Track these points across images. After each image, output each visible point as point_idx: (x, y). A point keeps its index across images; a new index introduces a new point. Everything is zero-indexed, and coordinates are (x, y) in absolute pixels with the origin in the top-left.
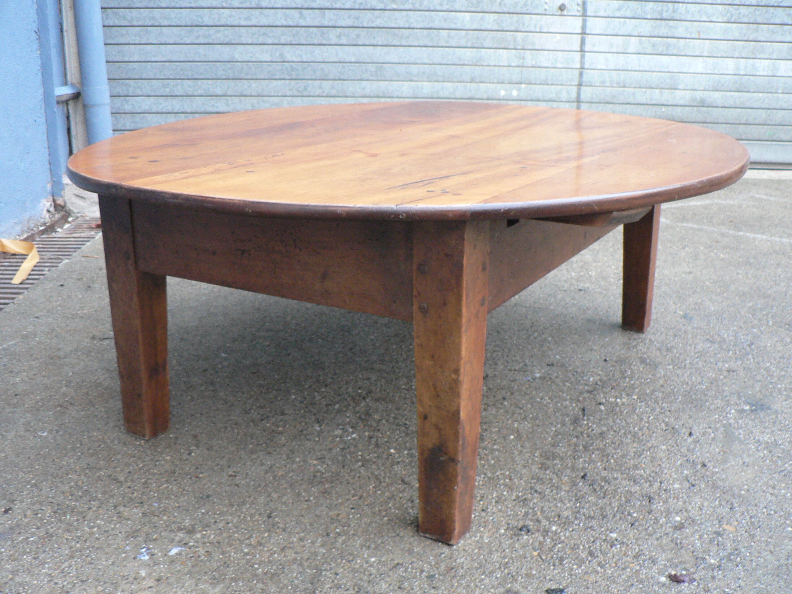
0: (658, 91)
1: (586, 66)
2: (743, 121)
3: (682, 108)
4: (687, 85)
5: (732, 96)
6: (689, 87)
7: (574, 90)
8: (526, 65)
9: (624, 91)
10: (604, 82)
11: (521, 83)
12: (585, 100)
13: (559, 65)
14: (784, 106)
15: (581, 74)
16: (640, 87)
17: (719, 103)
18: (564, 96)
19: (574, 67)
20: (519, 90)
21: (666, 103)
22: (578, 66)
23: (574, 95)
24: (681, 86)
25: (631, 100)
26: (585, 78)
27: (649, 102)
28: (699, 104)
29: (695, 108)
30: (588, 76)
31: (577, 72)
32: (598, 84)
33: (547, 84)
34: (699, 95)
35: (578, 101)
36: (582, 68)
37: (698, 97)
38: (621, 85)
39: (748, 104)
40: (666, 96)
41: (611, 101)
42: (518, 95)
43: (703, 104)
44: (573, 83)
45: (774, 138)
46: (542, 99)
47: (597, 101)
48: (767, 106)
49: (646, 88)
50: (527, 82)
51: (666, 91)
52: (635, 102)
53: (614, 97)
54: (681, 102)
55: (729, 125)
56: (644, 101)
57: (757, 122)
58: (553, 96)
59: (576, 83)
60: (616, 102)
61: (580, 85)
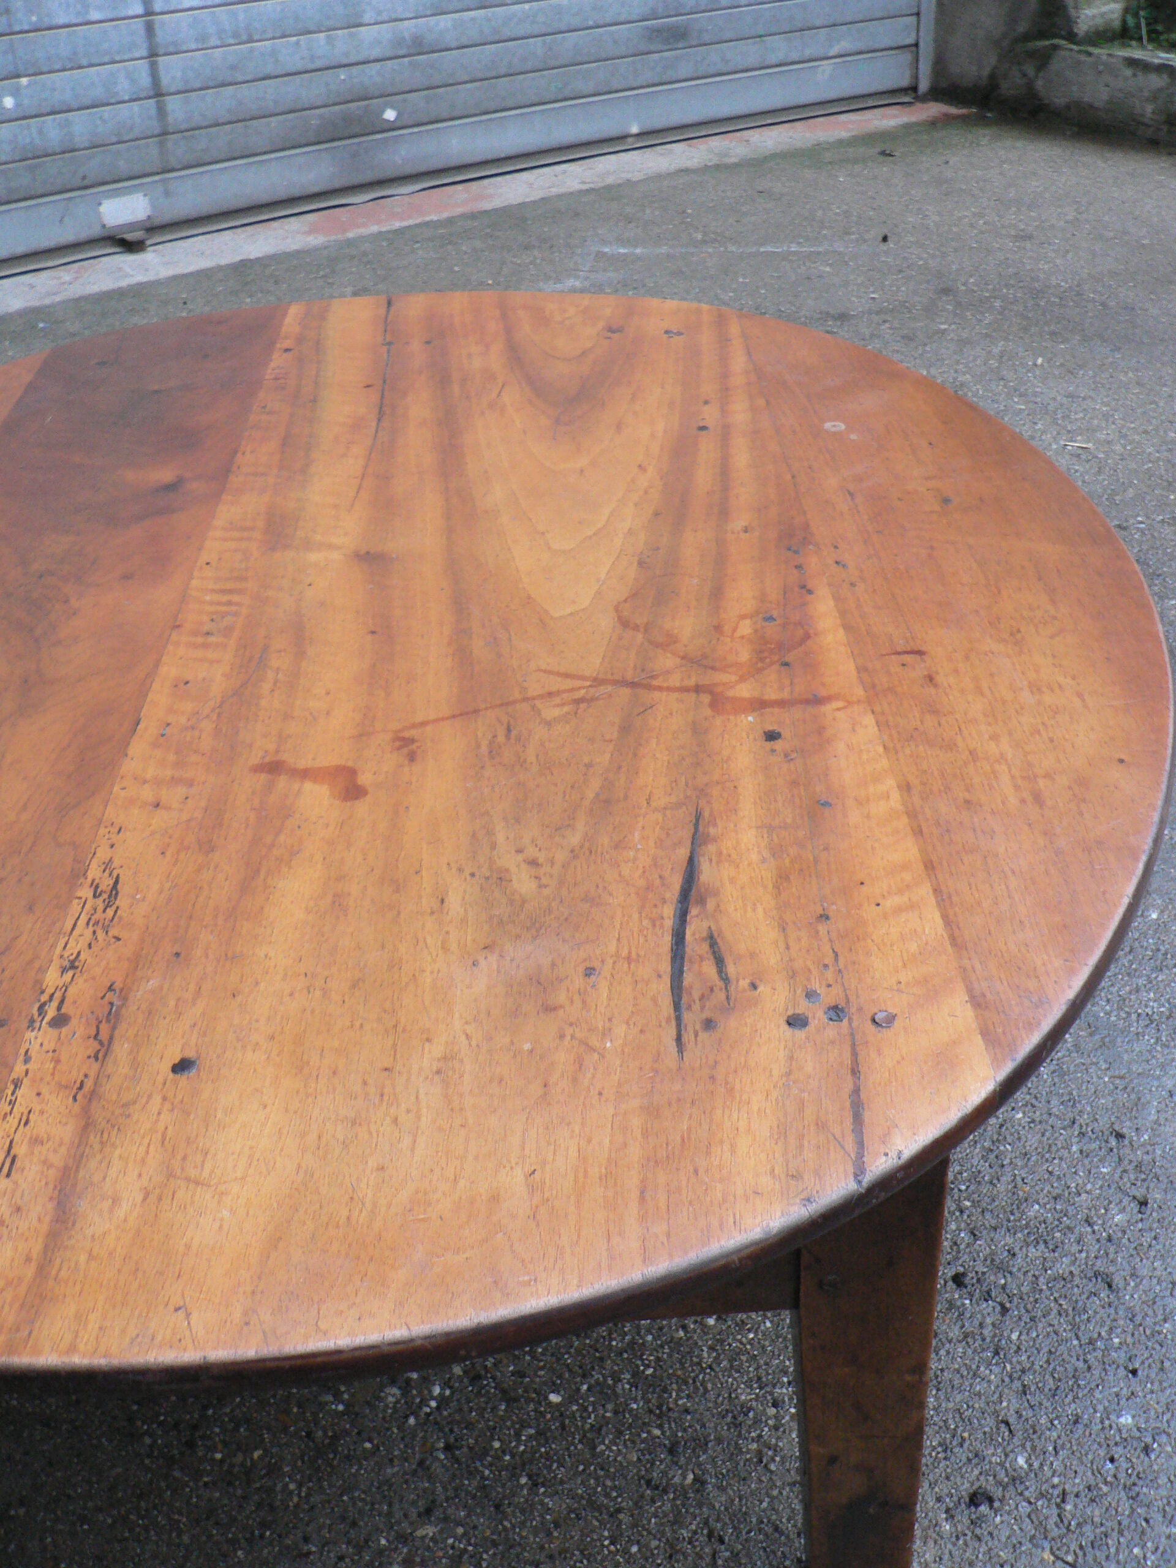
0: (322, 35)
1: (157, 7)
2: (503, 71)
3: (378, 65)
4: (379, 13)
5: (473, 19)
6: (385, 16)
7: (143, 65)
8: (17, 28)
9: (252, 50)
10: (203, 38)
11: (18, 76)
12: (172, 90)
13: (95, 15)
14: (576, 22)
15: (150, 29)
16: (283, 36)
17: (450, 39)
18: (124, 87)
19: (131, 13)
20: (16, 93)
21: (345, 61)
22: (139, 10)
23: (145, 81)
24: (368, 17)
25: (270, 69)
26: (161, 36)
27: (311, 66)
28: (412, 51)
29: (406, 60)
30: (168, 27)
31: (139, 25)
32: (193, 46)
33: (80, 67)
34: (408, 28)
35: (158, 93)
36: (149, 13)
37: (406, 35)
38: (244, 37)
39: (507, 33)
40: (341, 46)
41: (229, 79)
42: (18, 105)
43: (419, 47)
44: (137, 55)
45: (567, 92)
46: (75, 105)
47: (198, 85)
48: (544, 30)
49: (301, 35)
50: (31, 71)
51: (339, 32)
52: (279, 71)
53: (233, 68)
54: (376, 53)
55: (477, 84)
56: (300, 66)
57: (529, 65)
58: (98, 93)
59: (145, 53)
60: (240, 78)
61: (153, 54)
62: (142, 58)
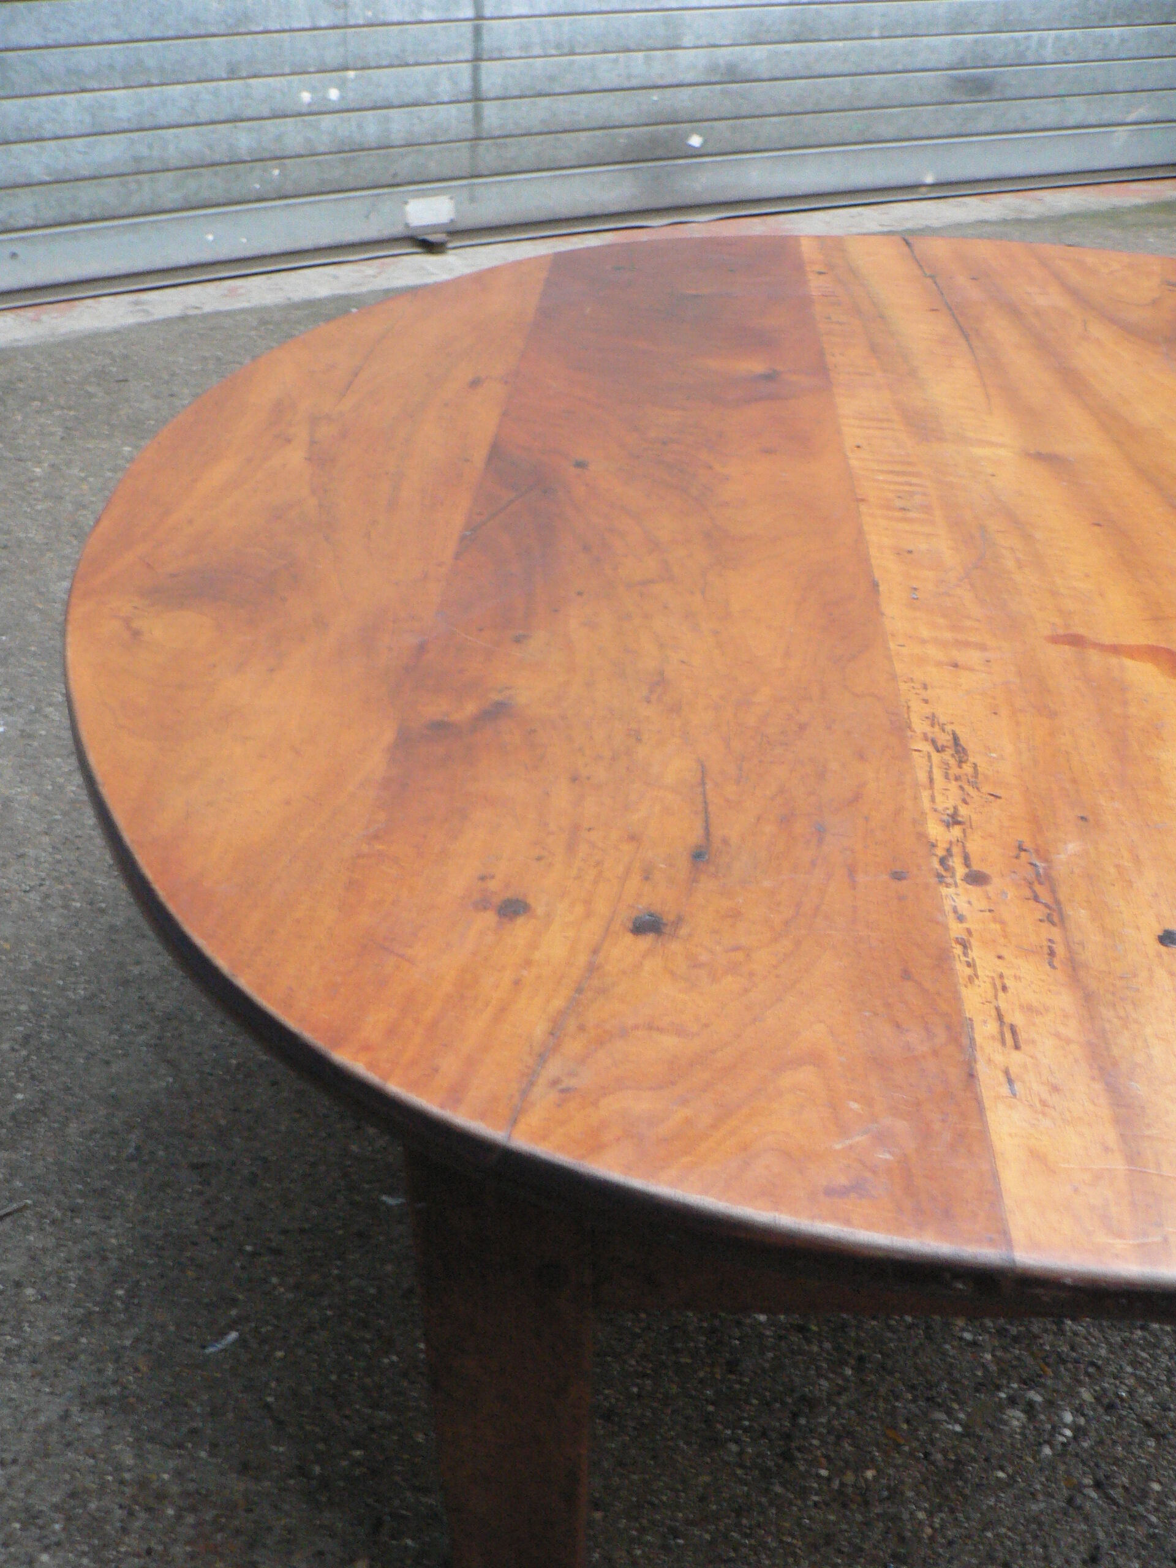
0: (640, 54)
1: (487, 12)
2: (810, 107)
3: (690, 90)
4: (699, 37)
5: (787, 53)
6: (703, 42)
7: (466, 69)
8: (352, 22)
9: (572, 63)
10: (526, 46)
11: (347, 69)
12: (492, 95)
13: (427, 15)
14: (885, 64)
15: (477, 32)
16: (605, 52)
17: (763, 71)
18: (445, 89)
19: (462, 16)
20: (342, 85)
21: (660, 82)
22: (469, 13)
23: (466, 84)
24: (687, 41)
25: (586, 83)
26: (487, 41)
27: (626, 84)
28: (726, 78)
29: (718, 87)
30: (496, 33)
31: (467, 28)
32: (517, 54)
33: (407, 65)
34: (724, 55)
35: (477, 97)
36: (480, 17)
37: (721, 62)
38: (566, 50)
39: (818, 69)
40: (658, 66)
41: (548, 90)
42: (342, 98)
43: (733, 75)
44: (462, 57)
45: (868, 136)
46: (396, 102)
47: (516, 93)
48: (854, 70)
49: (619, 52)
50: (360, 64)
51: (658, 53)
52: (597, 87)
53: (552, 79)
54: (689, 77)
55: (784, 118)
56: (616, 82)
57: (835, 105)
58: (420, 92)
59: (468, 55)
60: (558, 90)
61: (477, 58)
62: (467, 61)
